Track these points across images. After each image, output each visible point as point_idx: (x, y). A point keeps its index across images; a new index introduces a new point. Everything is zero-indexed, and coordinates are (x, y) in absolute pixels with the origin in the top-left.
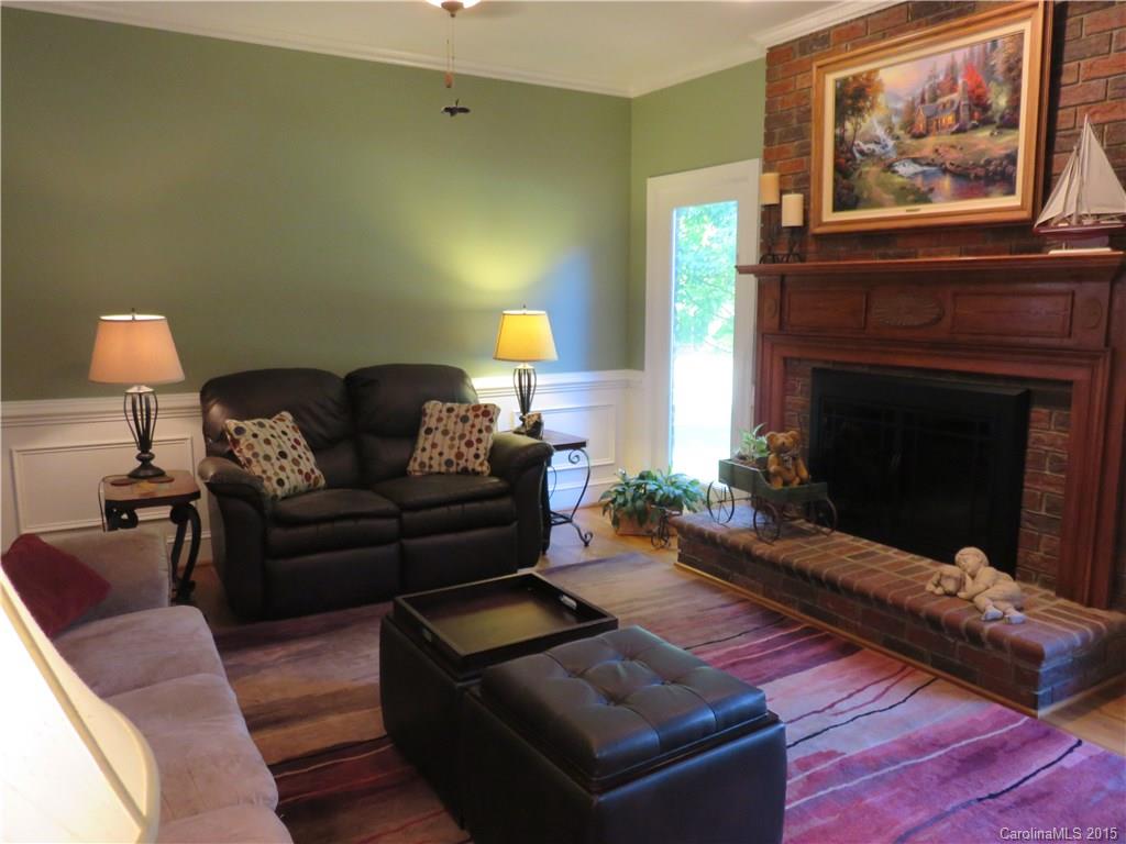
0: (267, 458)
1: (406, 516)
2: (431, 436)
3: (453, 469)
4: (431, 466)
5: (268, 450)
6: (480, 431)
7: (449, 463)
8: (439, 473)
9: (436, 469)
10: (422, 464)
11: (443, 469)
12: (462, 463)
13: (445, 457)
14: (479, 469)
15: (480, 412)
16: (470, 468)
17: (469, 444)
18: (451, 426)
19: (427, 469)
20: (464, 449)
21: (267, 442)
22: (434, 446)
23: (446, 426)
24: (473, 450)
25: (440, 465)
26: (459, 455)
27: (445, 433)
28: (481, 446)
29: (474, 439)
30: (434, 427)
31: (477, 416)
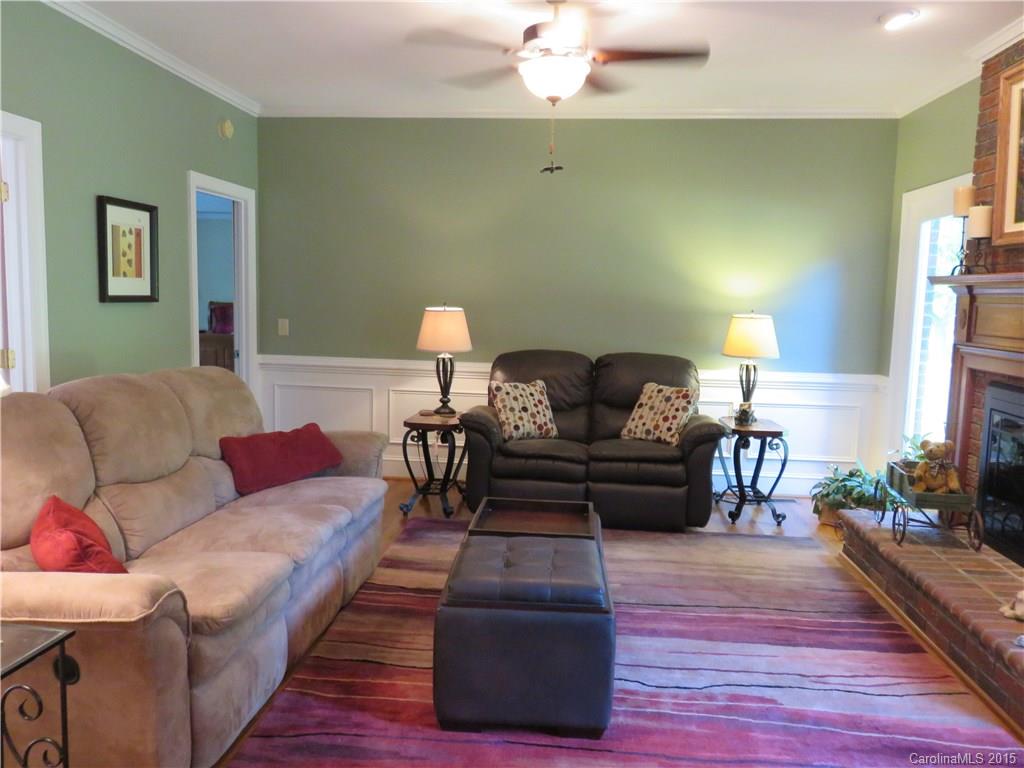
0: (512, 409)
1: (593, 465)
2: (641, 410)
3: (650, 437)
4: (635, 433)
5: (515, 404)
6: (677, 410)
7: (648, 432)
8: (641, 439)
9: (638, 436)
10: (630, 431)
11: (644, 436)
12: (657, 433)
13: (646, 427)
14: (669, 439)
15: (681, 395)
16: (663, 438)
17: (666, 419)
18: (657, 404)
19: (632, 435)
20: (661, 422)
21: (515, 399)
22: (641, 417)
23: (653, 403)
24: (667, 424)
25: (641, 433)
26: (656, 427)
27: (652, 408)
28: (675, 422)
29: (670, 416)
30: (644, 403)
31: (678, 398)
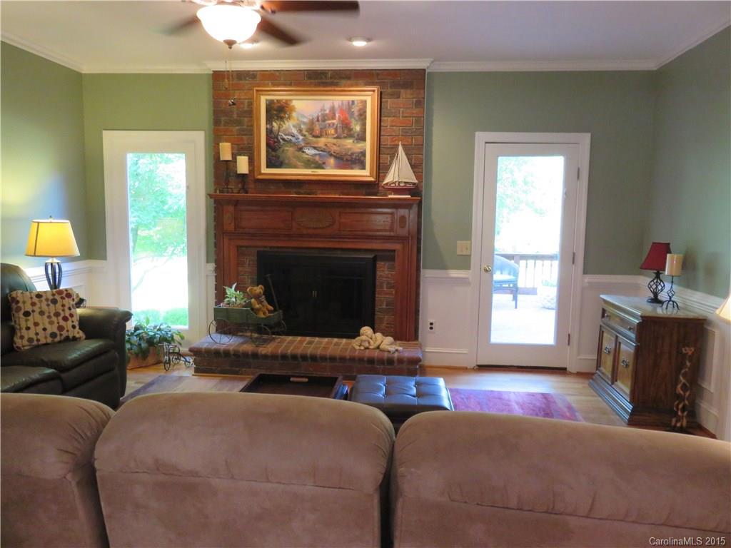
2: (30, 318)
3: (58, 339)
4: (38, 340)
6: (70, 309)
7: (53, 335)
8: (46, 344)
9: (43, 341)
10: (30, 340)
11: (49, 340)
12: (65, 334)
13: (49, 331)
14: (77, 336)
15: (64, 295)
16: (71, 337)
17: (65, 319)
18: (45, 308)
19: (35, 343)
20: (62, 323)
22: (36, 324)
23: (40, 308)
24: (70, 323)
25: (46, 338)
26: (61, 328)
27: (42, 313)
28: (74, 319)
29: (67, 315)
30: (30, 310)
31: (62, 298)
